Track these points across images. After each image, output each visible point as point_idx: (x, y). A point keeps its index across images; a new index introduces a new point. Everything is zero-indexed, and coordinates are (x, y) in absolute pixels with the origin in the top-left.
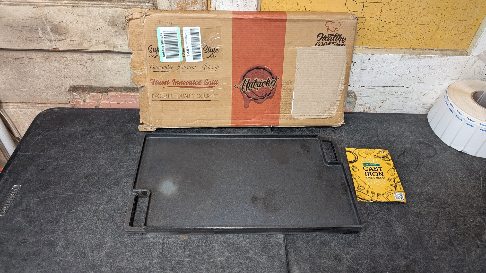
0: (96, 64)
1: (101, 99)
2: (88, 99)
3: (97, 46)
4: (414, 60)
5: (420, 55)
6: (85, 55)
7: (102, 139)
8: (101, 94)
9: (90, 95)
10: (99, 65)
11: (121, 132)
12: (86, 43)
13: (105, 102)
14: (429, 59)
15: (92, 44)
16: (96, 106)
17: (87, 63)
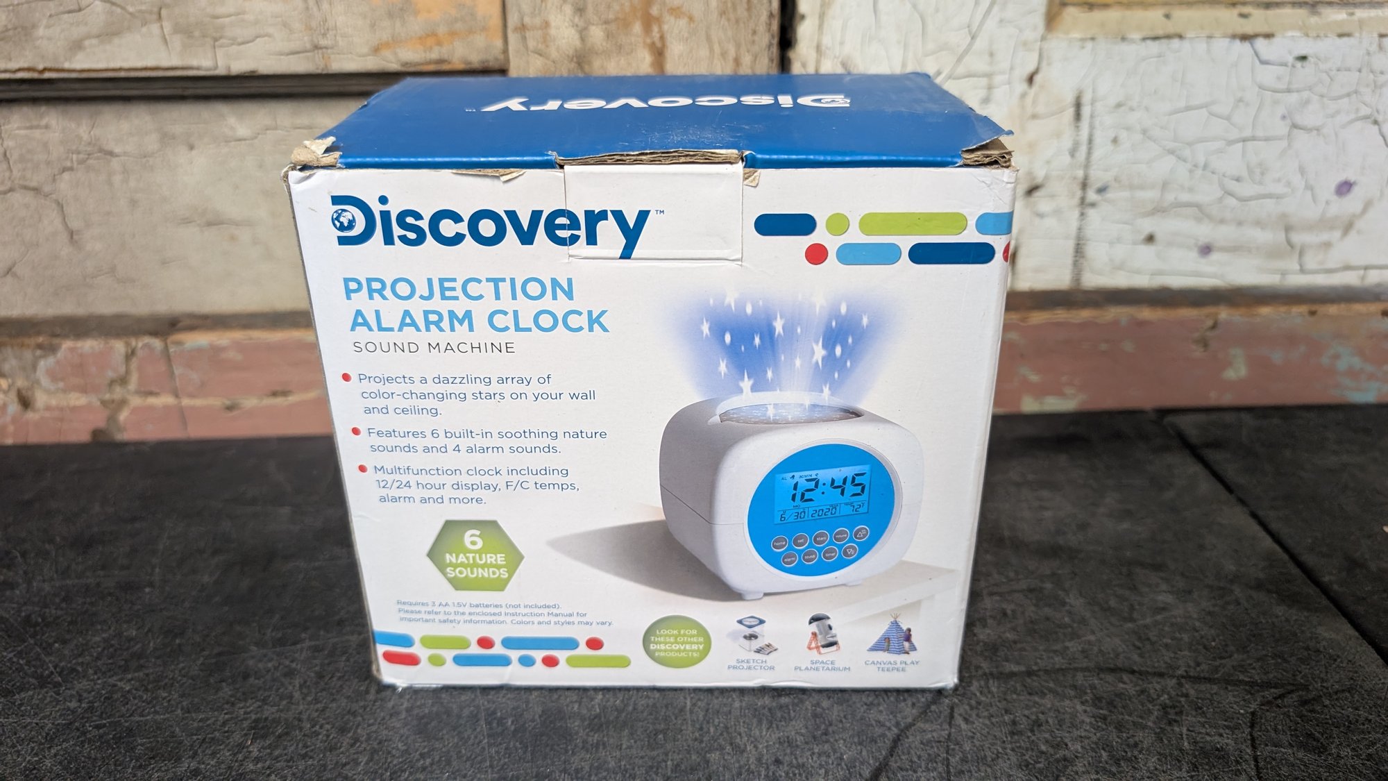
0: (117, 179)
1: (123, 381)
2: (45, 381)
3: (116, 41)
6: (53, 122)
7: (64, 600)
8: (128, 344)
9: (60, 354)
10: (132, 184)
11: (216, 552)
12: (48, 27)
13: (152, 401)
15: (82, 30)
16: (96, 433)
17: (66, 176)
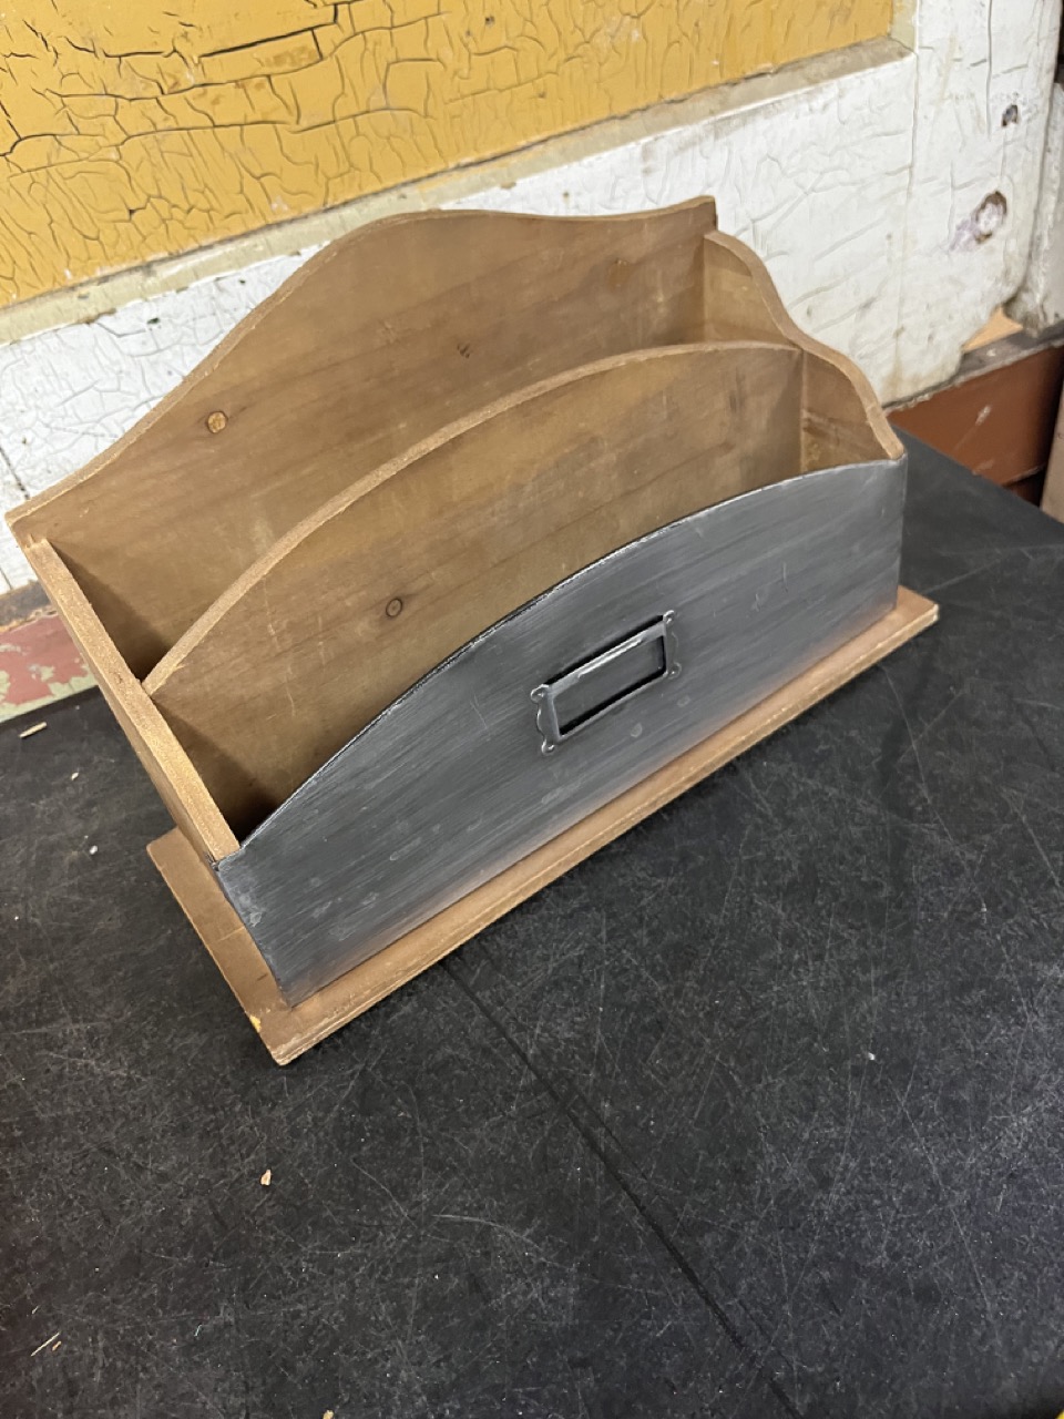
4: (701, 152)
5: (719, 117)
14: (761, 124)
